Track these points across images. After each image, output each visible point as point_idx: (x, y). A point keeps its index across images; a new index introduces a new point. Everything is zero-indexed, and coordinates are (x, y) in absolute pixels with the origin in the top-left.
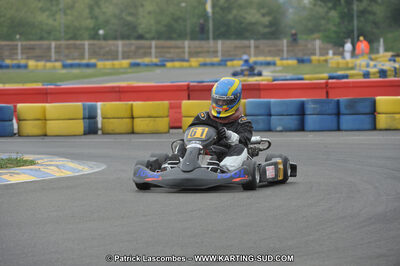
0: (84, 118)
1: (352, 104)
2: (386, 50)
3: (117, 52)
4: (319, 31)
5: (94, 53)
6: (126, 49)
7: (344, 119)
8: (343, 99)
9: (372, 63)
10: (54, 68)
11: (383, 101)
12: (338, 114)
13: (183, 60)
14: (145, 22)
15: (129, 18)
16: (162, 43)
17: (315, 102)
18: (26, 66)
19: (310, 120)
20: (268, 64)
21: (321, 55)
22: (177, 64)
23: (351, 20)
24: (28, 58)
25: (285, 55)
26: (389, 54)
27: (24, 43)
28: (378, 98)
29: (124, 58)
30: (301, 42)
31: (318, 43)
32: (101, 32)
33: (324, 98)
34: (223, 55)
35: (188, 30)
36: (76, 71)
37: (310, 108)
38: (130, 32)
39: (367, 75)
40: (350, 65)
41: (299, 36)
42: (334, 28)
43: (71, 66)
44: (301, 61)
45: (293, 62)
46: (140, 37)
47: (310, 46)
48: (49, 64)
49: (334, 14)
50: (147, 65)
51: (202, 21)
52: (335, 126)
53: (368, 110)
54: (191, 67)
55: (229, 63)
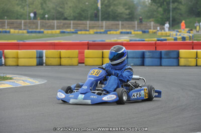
0: (37, 58)
1: (167, 53)
2: (186, 27)
3: (54, 26)
4: (153, 18)
5: (42, 26)
6: (59, 25)
7: (163, 60)
8: (163, 51)
9: (178, 34)
10: (23, 33)
11: (183, 52)
12: (161, 58)
13: (86, 31)
14: (68, 12)
15: (60, 10)
16: (76, 22)
17: (150, 52)
18: (9, 32)
19: (147, 61)
20: (128, 33)
21: (154, 29)
22: (83, 32)
23: (169, 13)
24: (10, 28)
25: (136, 29)
26: (187, 29)
27: (9, 21)
28: (180, 51)
29: (57, 29)
30: (144, 23)
31: (152, 23)
32: (46, 16)
33: (154, 50)
34: (106, 28)
35: (89, 16)
36: (33, 35)
37: (147, 54)
38: (60, 16)
39: (176, 39)
40: (168, 34)
41: (143, 20)
42: (161, 16)
43: (32, 32)
44: (144, 32)
45: (140, 32)
46: (66, 19)
47: (148, 25)
48: (21, 31)
49: (160, 9)
50: (68, 33)
51: (95, 12)
52: (159, 64)
53: (176, 56)
54: (90, 34)
55: (109, 32)
